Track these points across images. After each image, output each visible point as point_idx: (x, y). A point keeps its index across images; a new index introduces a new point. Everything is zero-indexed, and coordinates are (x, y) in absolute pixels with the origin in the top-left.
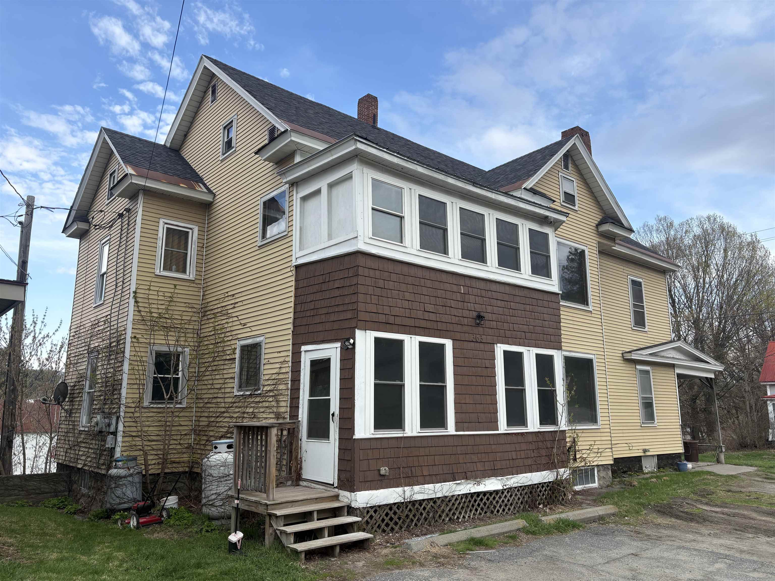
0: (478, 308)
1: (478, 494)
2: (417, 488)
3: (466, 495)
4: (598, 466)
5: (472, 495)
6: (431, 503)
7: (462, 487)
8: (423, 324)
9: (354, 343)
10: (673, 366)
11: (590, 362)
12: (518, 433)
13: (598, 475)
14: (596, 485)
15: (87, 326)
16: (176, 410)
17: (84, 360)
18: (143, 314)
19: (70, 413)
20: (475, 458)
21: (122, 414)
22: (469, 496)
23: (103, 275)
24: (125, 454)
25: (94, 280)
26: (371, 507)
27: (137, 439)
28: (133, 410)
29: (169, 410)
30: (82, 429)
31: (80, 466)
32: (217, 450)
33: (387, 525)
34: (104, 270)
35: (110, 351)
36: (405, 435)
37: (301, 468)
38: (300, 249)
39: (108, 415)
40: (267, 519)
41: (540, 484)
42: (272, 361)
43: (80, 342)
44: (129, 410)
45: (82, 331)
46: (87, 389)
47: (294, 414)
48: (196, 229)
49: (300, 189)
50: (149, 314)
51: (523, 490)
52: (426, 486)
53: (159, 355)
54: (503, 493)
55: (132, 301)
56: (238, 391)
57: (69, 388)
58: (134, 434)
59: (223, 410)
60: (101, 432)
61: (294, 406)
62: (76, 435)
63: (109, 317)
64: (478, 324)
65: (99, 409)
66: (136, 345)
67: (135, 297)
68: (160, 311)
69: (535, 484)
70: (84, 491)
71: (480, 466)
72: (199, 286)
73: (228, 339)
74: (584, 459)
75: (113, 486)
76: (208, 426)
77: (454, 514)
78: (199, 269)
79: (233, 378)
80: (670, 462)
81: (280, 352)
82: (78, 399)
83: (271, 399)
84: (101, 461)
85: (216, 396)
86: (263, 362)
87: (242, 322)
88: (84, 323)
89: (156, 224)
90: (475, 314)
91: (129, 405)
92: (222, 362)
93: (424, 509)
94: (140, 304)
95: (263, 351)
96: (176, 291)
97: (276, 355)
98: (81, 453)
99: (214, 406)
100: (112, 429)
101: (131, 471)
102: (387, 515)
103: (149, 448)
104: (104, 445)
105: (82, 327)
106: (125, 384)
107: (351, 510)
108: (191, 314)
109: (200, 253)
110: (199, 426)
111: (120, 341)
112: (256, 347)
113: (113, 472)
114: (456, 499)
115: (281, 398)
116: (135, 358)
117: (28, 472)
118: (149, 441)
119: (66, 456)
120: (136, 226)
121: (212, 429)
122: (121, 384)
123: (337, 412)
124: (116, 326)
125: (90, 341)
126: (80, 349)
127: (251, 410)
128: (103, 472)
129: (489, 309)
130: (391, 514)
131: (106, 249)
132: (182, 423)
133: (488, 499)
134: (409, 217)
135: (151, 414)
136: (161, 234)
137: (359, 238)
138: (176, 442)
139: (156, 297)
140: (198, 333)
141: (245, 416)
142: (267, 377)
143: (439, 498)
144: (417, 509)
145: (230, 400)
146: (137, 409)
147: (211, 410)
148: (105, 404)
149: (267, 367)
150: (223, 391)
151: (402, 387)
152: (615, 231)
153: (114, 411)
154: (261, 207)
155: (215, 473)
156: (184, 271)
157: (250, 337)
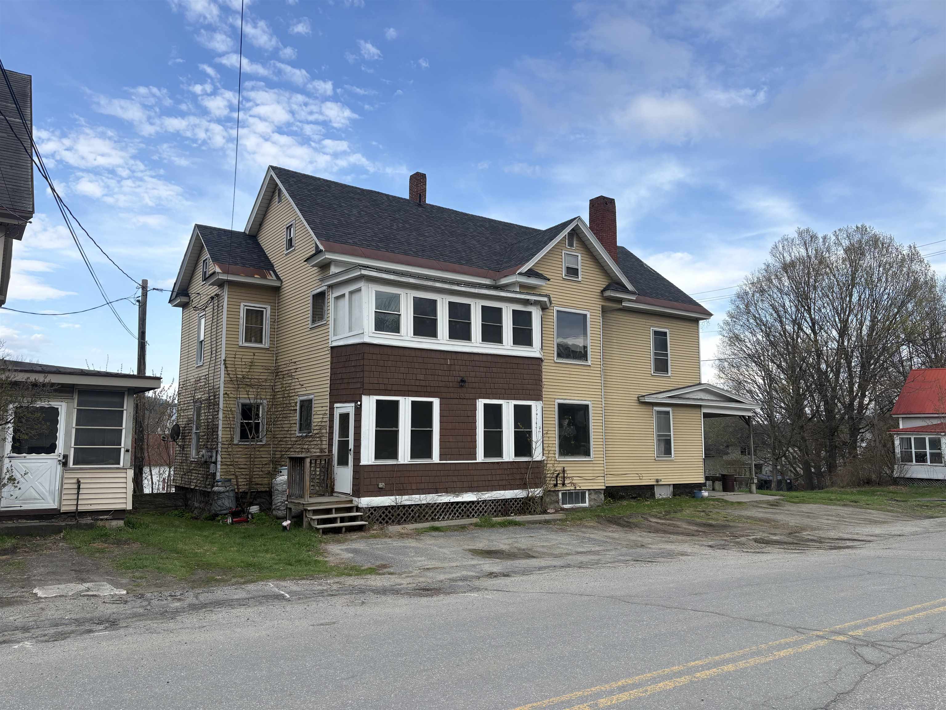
0: (462, 374)
1: (457, 503)
2: (406, 497)
3: (447, 504)
4: (589, 490)
5: (452, 503)
6: (418, 507)
7: (443, 498)
8: (415, 389)
9: (361, 404)
10: (700, 406)
11: (587, 406)
12: (495, 462)
13: (589, 497)
14: (587, 505)
15: (191, 381)
16: (257, 446)
17: (190, 407)
18: (231, 376)
19: (183, 447)
20: (455, 479)
21: (220, 449)
22: (450, 504)
23: (201, 342)
24: (223, 477)
25: (195, 346)
26: (372, 508)
27: (231, 467)
28: (226, 446)
29: (252, 446)
30: (193, 460)
31: (192, 487)
32: (281, 474)
33: (384, 519)
34: (202, 338)
35: (210, 403)
36: (398, 463)
37: (334, 485)
38: (334, 335)
39: (210, 450)
40: (304, 512)
41: (513, 499)
42: (318, 413)
43: (187, 393)
44: (224, 446)
45: (188, 384)
46: (194, 430)
47: (330, 451)
48: (269, 308)
49: (334, 291)
50: (235, 376)
51: (497, 502)
52: (414, 496)
53: (244, 405)
54: (478, 503)
55: (223, 367)
56: (299, 433)
57: (181, 429)
58: (228, 463)
59: (290, 446)
60: (206, 462)
61: (331, 445)
62: (189, 465)
63: (207, 376)
64: (461, 386)
65: (204, 445)
66: (227, 399)
67: (225, 364)
68: (244, 373)
69: (509, 499)
70: (196, 505)
71: (459, 484)
72: (273, 352)
73: (292, 395)
74: (574, 484)
75: (216, 498)
76: (281, 458)
77: (435, 515)
78: (272, 339)
79: (296, 424)
80: (687, 491)
81: (322, 407)
82: (188, 437)
83: (318, 439)
84: (207, 483)
85: (285, 436)
86: (313, 413)
87: (301, 383)
88: (189, 378)
89: (238, 307)
90: (459, 379)
91: (224, 443)
92: (288, 412)
93: (412, 511)
94: (229, 369)
95: (313, 406)
96: (255, 357)
97: (320, 409)
98: (193, 478)
99: (284, 443)
100: (213, 459)
101: (228, 488)
102: (383, 513)
103: (240, 474)
104: (209, 471)
105: (188, 382)
106: (220, 428)
107: (358, 509)
108: (267, 374)
109: (272, 327)
110: (275, 458)
111: (216, 396)
112: (310, 401)
113: (216, 489)
114: (438, 506)
115: (324, 439)
116: (226, 409)
117: (155, 491)
118: (239, 468)
119: (181, 480)
120: (224, 310)
121: (283, 460)
122: (218, 428)
123: (352, 449)
124: (212, 384)
125: (195, 393)
126: (188, 399)
127: (306, 447)
128: (209, 490)
129: (473, 374)
130: (387, 512)
131: (203, 321)
132: (263, 456)
133: (465, 507)
134: (405, 315)
135: (240, 449)
136: (242, 314)
137: (365, 333)
138: (258, 470)
139: (240, 363)
140: (273, 388)
141: (303, 450)
142: (315, 424)
143: (424, 504)
144: (407, 511)
145: (294, 439)
146: (230, 446)
147: (283, 446)
148: (208, 442)
149: (315, 417)
150: (290, 432)
151: (397, 432)
152: (617, 295)
153: (214, 447)
154: (311, 298)
155: (280, 488)
156: (261, 342)
157: (305, 395)
